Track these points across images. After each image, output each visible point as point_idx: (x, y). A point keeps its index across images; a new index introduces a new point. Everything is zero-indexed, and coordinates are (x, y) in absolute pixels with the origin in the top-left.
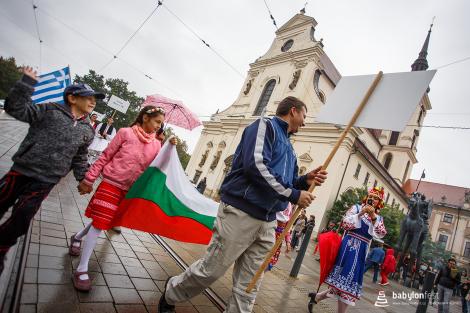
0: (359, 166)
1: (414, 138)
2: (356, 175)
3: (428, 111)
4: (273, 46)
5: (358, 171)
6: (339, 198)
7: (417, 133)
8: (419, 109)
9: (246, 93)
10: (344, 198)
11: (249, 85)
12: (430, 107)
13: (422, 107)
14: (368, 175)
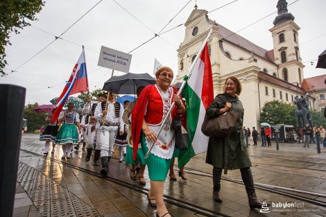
0: (266, 88)
1: (296, 52)
2: (267, 94)
3: (298, 31)
4: (187, 34)
5: (267, 91)
6: (262, 111)
7: (297, 48)
8: (292, 33)
9: (182, 69)
10: (264, 110)
11: (182, 64)
12: (299, 29)
13: (294, 31)
14: (274, 90)
